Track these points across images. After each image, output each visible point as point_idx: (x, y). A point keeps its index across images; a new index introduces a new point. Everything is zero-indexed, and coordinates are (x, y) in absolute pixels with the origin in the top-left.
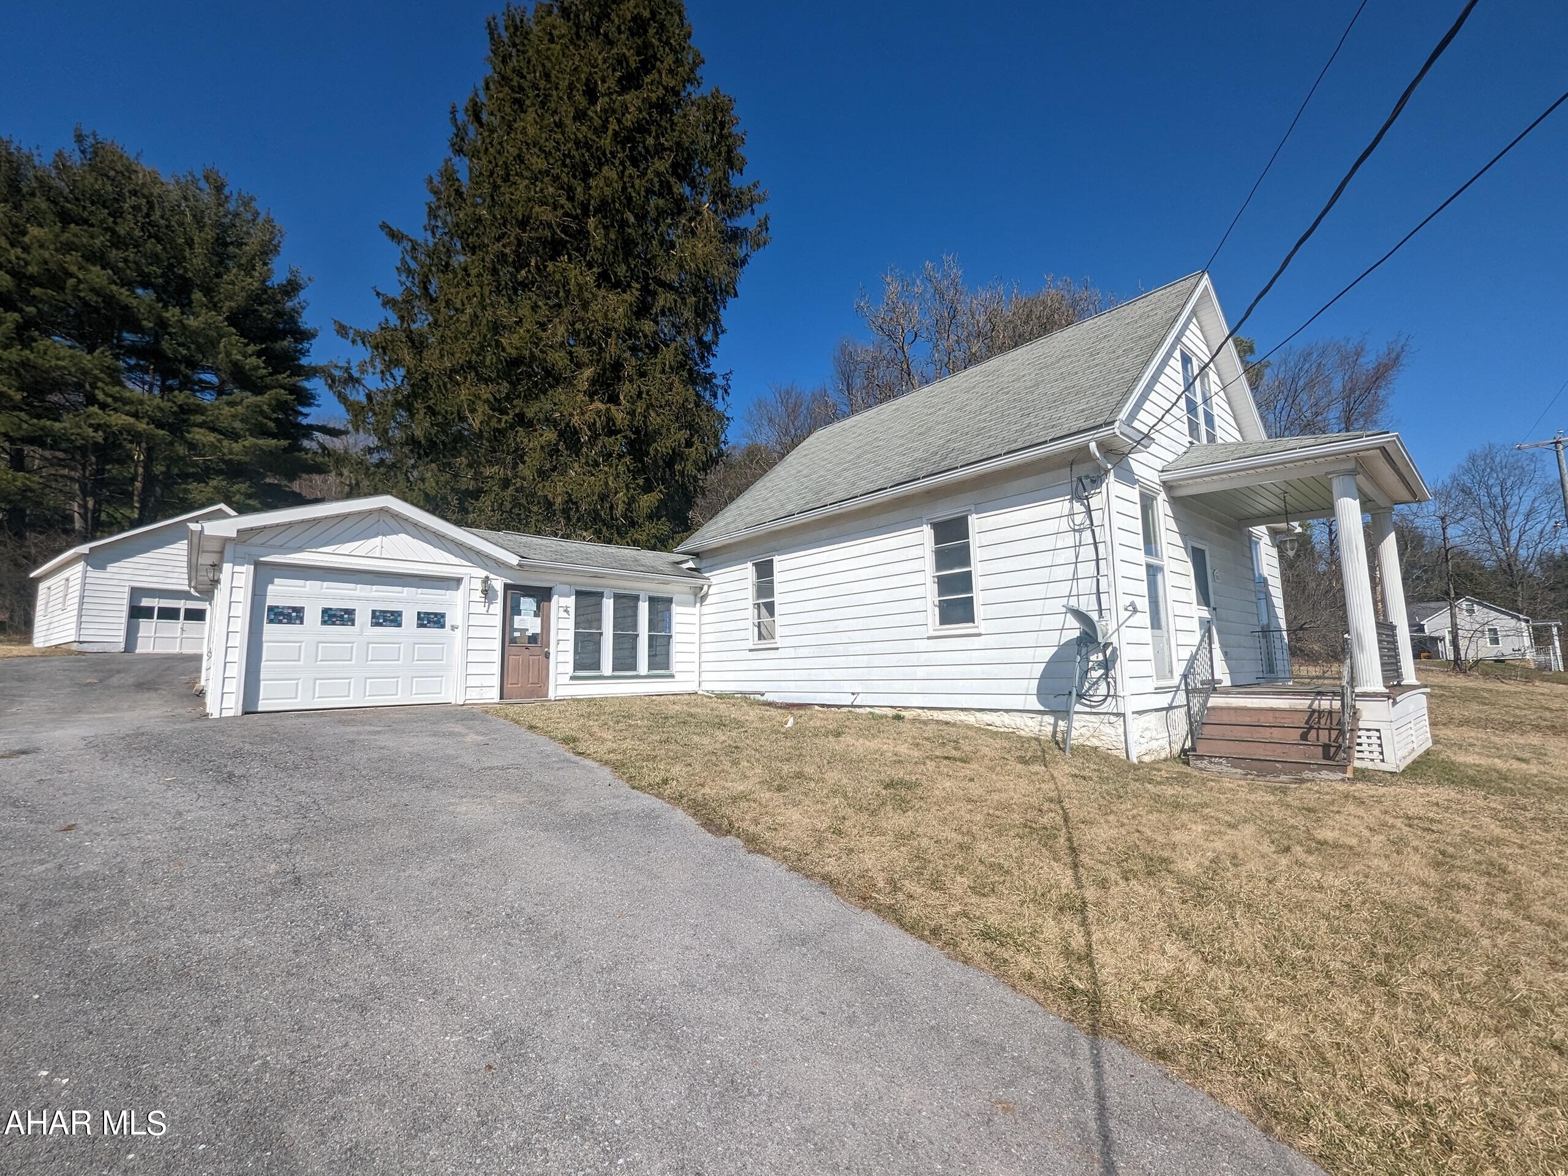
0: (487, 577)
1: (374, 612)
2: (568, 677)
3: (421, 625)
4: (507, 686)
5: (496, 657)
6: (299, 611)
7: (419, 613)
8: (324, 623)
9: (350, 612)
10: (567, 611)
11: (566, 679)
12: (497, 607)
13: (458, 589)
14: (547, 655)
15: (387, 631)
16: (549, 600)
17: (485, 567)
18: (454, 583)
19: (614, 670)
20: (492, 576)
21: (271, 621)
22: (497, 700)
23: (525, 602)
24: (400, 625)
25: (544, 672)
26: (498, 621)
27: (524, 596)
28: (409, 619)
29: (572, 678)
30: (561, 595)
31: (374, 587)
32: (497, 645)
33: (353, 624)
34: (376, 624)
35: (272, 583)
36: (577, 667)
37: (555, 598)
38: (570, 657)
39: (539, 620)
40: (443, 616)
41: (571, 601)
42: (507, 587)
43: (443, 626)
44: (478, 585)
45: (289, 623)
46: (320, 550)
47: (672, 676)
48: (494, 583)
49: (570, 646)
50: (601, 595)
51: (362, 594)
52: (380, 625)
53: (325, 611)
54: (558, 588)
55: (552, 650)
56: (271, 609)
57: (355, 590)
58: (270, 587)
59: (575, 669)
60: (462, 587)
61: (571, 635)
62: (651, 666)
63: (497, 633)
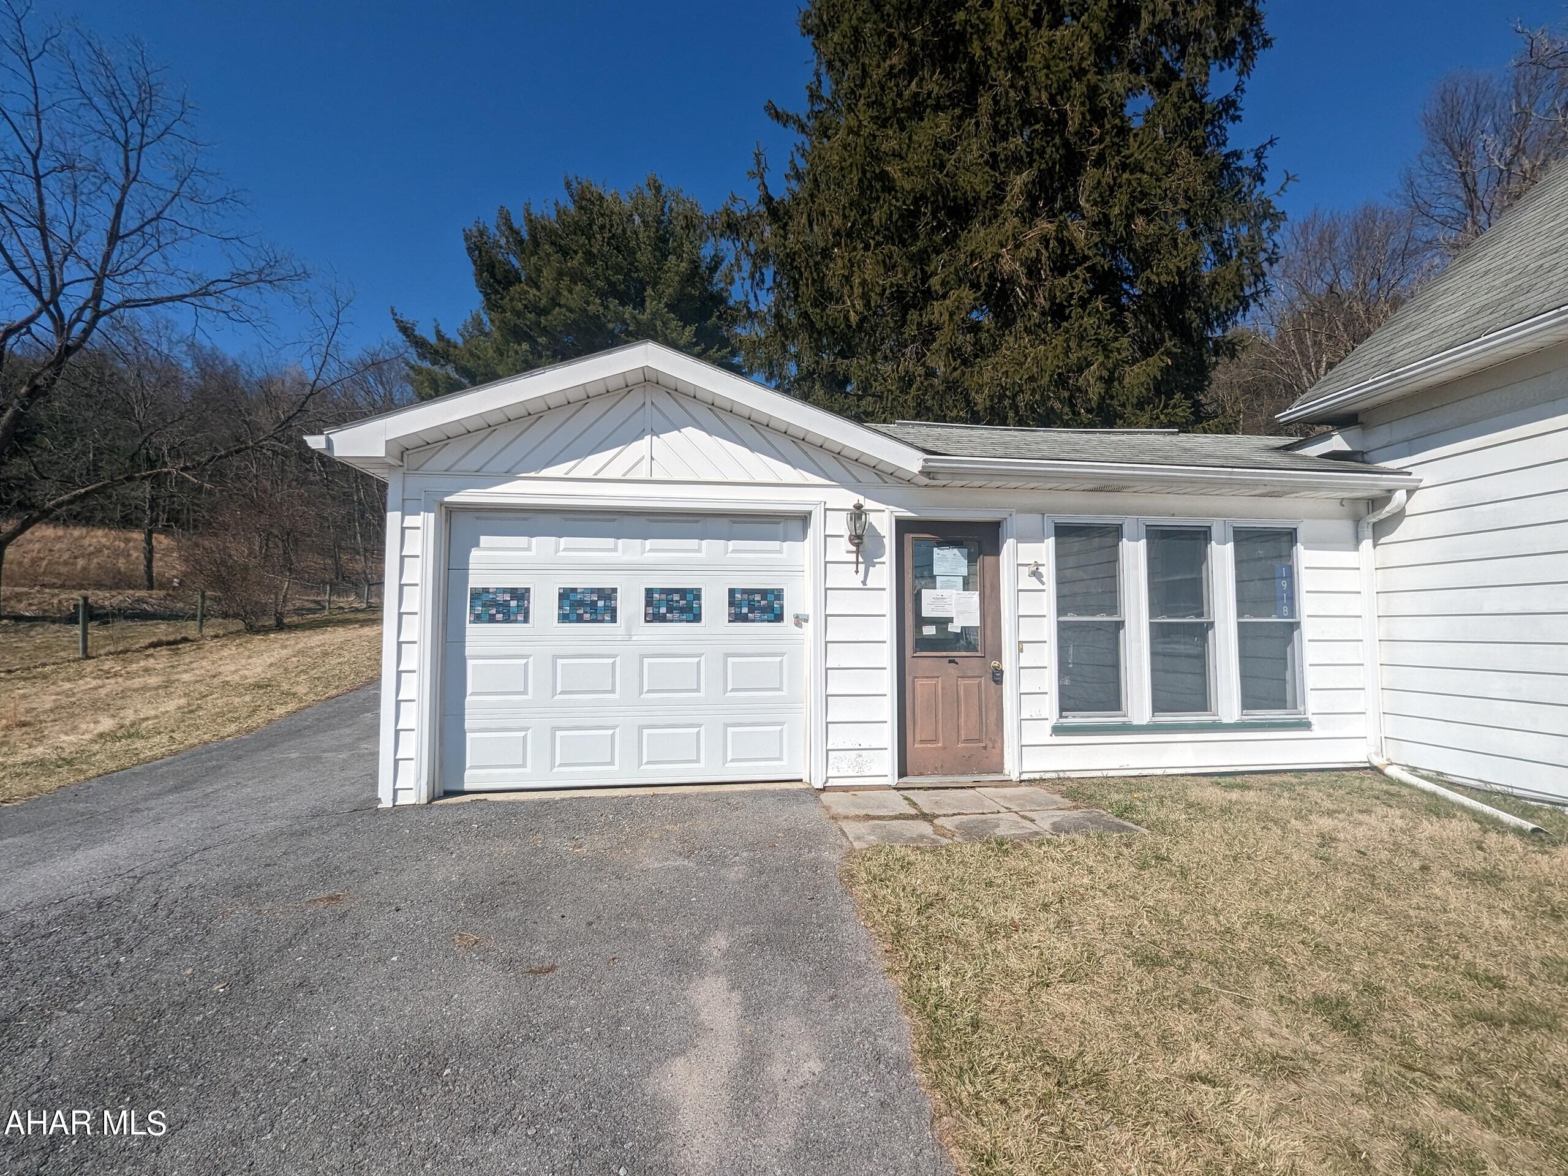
0: (858, 507)
1: (649, 592)
2: (1047, 726)
3: (737, 617)
4: (914, 747)
5: (887, 683)
6: (521, 595)
7: (732, 592)
8: (564, 618)
9: (608, 595)
10: (1036, 574)
11: (1042, 733)
12: (884, 573)
13: (804, 537)
14: (997, 677)
15: (676, 631)
16: (995, 550)
17: (855, 485)
18: (797, 525)
19: (1157, 708)
20: (869, 504)
21: (478, 619)
22: (893, 779)
23: (944, 558)
24: (697, 618)
25: (992, 718)
26: (886, 603)
27: (940, 545)
28: (715, 605)
29: (1057, 730)
30: (1022, 538)
31: (649, 543)
32: (887, 656)
33: (614, 620)
34: (654, 617)
35: (477, 544)
36: (1066, 705)
37: (1008, 547)
38: (1049, 681)
39: (974, 597)
40: (778, 594)
41: (1045, 552)
42: (903, 527)
43: (779, 618)
44: (840, 525)
45: (507, 620)
46: (545, 473)
47: (1306, 725)
48: (872, 518)
49: (1048, 655)
50: (1117, 532)
51: (628, 558)
52: (662, 619)
53: (565, 595)
54: (1016, 522)
55: (1008, 664)
56: (477, 594)
57: (615, 550)
58: (474, 553)
59: (1063, 709)
60: (810, 531)
61: (1048, 630)
62: (1249, 701)
63: (887, 629)
